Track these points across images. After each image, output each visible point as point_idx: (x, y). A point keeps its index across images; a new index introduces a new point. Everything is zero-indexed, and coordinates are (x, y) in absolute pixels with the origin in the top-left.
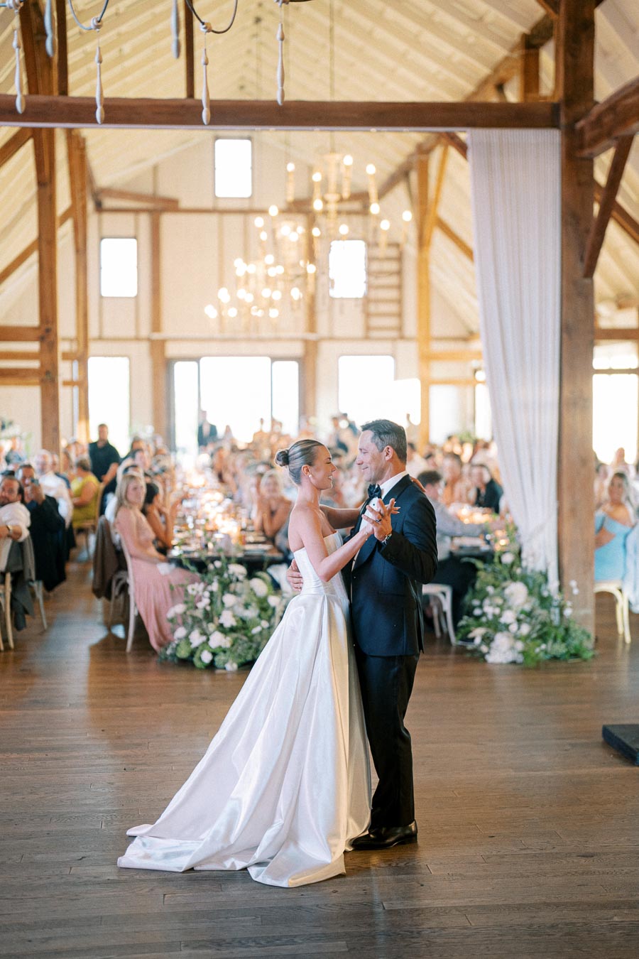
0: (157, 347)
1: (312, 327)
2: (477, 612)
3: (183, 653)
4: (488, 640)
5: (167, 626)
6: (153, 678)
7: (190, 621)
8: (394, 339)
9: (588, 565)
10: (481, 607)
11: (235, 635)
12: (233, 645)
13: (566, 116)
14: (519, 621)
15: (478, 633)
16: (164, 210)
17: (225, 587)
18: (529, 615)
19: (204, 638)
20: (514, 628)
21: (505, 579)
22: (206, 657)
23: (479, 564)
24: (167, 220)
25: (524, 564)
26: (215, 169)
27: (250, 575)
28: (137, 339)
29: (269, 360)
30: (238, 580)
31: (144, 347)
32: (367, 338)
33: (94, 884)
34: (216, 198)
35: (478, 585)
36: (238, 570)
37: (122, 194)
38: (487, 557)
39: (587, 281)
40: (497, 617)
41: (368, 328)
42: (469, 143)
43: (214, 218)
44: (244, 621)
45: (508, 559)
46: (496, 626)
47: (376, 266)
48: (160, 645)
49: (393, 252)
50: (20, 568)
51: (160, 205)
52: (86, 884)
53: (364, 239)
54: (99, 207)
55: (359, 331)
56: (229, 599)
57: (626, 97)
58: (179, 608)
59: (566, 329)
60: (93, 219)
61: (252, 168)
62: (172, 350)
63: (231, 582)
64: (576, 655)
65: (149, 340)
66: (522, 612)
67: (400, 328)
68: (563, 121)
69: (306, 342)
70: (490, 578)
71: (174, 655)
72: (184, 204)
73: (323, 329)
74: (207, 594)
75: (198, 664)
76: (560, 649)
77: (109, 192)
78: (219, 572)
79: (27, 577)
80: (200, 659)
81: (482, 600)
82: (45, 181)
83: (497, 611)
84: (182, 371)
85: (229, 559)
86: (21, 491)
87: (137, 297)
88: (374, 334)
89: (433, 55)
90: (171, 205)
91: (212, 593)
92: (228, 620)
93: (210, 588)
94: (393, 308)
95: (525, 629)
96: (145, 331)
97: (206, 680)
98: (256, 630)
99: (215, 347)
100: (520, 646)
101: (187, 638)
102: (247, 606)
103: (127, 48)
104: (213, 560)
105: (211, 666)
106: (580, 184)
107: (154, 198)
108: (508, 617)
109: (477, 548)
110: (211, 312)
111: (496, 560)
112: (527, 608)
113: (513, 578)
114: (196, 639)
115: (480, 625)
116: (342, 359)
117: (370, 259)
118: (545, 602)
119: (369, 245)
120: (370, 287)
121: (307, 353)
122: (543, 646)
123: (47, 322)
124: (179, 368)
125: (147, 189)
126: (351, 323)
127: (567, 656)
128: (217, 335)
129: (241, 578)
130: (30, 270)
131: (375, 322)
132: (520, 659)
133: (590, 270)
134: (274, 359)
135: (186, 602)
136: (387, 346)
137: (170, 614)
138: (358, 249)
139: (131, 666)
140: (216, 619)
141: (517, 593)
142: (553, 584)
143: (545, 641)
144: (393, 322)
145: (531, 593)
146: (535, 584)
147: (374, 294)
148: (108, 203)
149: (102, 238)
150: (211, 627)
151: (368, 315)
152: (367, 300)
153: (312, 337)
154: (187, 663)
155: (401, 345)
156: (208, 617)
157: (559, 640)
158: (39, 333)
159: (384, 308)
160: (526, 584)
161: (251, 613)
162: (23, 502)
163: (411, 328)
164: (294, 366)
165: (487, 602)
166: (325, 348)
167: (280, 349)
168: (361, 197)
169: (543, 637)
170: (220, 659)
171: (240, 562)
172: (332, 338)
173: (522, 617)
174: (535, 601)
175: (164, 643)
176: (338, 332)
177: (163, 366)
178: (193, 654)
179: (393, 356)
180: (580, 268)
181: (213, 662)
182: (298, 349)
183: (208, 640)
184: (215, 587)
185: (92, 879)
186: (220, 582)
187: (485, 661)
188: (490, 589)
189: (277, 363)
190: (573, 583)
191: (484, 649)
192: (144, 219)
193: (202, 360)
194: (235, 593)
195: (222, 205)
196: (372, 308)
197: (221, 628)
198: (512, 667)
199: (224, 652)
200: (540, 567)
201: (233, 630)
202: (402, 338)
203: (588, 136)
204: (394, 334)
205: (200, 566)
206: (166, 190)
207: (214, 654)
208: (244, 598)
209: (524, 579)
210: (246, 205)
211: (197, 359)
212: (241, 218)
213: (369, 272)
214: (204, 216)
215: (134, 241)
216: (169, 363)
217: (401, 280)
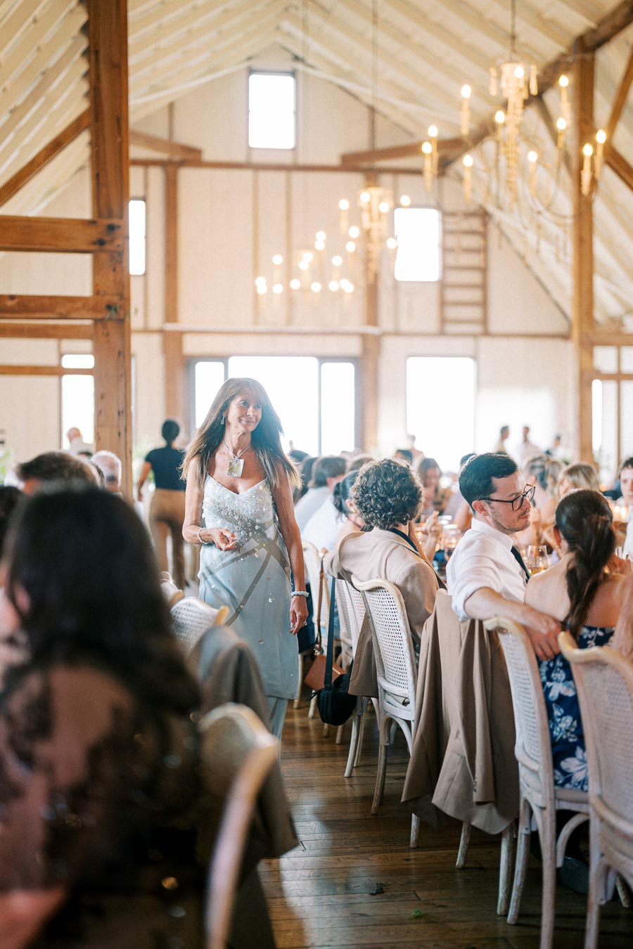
0: (172, 341)
1: (373, 319)
8: (475, 336)
16: (183, 163)
24: (187, 176)
26: (248, 111)
28: (146, 331)
29: (315, 361)
31: (156, 342)
32: (442, 333)
34: (250, 149)
41: (443, 321)
43: (247, 175)
47: (453, 241)
49: (475, 224)
51: (177, 158)
53: (439, 207)
55: (433, 325)
61: (296, 113)
62: (191, 345)
65: (161, 331)
67: (484, 321)
69: (364, 336)
72: (208, 156)
73: (386, 323)
84: (205, 374)
87: (145, 275)
88: (450, 328)
90: (191, 157)
94: (476, 295)
96: (156, 320)
99: (246, 343)
107: (170, 145)
116: (411, 361)
117: (446, 232)
119: (446, 214)
120: (446, 268)
121: (365, 349)
124: (201, 368)
125: (162, 133)
128: (251, 327)
131: (452, 313)
134: (323, 359)
136: (468, 343)
138: (430, 220)
144: (475, 313)
147: (454, 277)
151: (443, 304)
152: (443, 285)
153: (372, 330)
155: (485, 342)
158: (94, 234)
159: (465, 295)
163: (498, 320)
164: (349, 368)
166: (389, 344)
167: (333, 346)
172: (397, 333)
176: (404, 326)
177: (181, 367)
179: (475, 357)
182: (354, 347)
189: (327, 366)
192: (156, 175)
193: (232, 361)
195: (257, 159)
196: (451, 295)
202: (486, 333)
204: (477, 329)
206: (186, 135)
210: (287, 160)
211: (223, 358)
212: (280, 176)
213: (445, 250)
214: (236, 174)
215: (142, 203)
216: (188, 363)
217: (486, 261)
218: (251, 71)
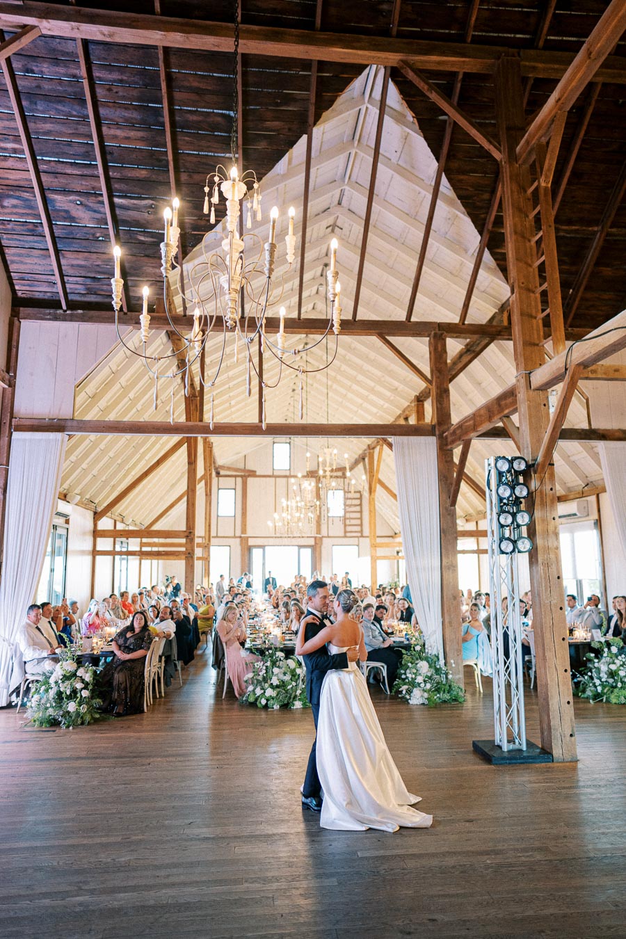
0: (244, 540)
1: (319, 531)
2: (403, 676)
3: (251, 699)
4: (409, 692)
5: (244, 684)
6: (236, 714)
7: (255, 682)
8: (358, 537)
9: (459, 651)
10: (405, 674)
11: (279, 690)
12: (277, 695)
13: (439, 431)
14: (425, 681)
15: (404, 688)
16: (249, 476)
17: (274, 664)
18: (430, 678)
19: (263, 691)
20: (422, 685)
21: (417, 659)
22: (264, 702)
23: (404, 651)
24: (250, 480)
25: (427, 651)
26: (274, 456)
27: (287, 658)
28: (235, 537)
29: (297, 547)
30: (280, 660)
31: (238, 540)
32: (345, 537)
33: (196, 840)
34: (274, 470)
35: (403, 663)
36: (280, 655)
37: (229, 469)
38: (408, 647)
39: (452, 508)
40: (414, 679)
41: (345, 532)
42: (393, 443)
43: (273, 479)
44: (283, 682)
45: (418, 648)
46: (413, 684)
47: (349, 502)
48: (240, 695)
49: (358, 495)
50: (169, 653)
51: (247, 474)
52: (191, 840)
53: (343, 489)
54: (218, 474)
55: (343, 535)
56: (276, 670)
57: (466, 422)
58: (250, 675)
59: (443, 532)
60: (215, 480)
61: (290, 456)
62: (251, 542)
63: (277, 661)
64: (455, 700)
65: (241, 537)
66: (427, 676)
67: (361, 531)
68: (437, 433)
69: (315, 538)
70: (409, 658)
71: (247, 701)
72: (259, 473)
73: (324, 532)
74: (264, 668)
75: (259, 705)
76: (447, 696)
77: (222, 467)
78: (271, 656)
79: (173, 658)
80: (260, 702)
81: (405, 671)
82: (192, 462)
83: (414, 676)
84: (257, 553)
85: (276, 648)
86: (171, 613)
87: (234, 516)
88: (348, 534)
89: (374, 405)
90: (252, 474)
91: (267, 667)
92: (275, 681)
93: (266, 664)
94: (358, 522)
95: (428, 686)
96: (238, 533)
97: (263, 715)
98: (289, 687)
99: (271, 541)
100: (426, 695)
101: (254, 691)
102: (285, 674)
103: (233, 403)
104: (268, 649)
105: (266, 707)
106: (446, 462)
107: (244, 470)
108: (420, 679)
109: (403, 642)
110: (270, 524)
111: (412, 649)
112: (429, 674)
113: (421, 659)
114: (259, 692)
115: (405, 684)
116: (334, 547)
117: (346, 499)
118: (438, 671)
119: (345, 492)
120: (346, 511)
121: (316, 543)
122: (438, 695)
123: (190, 529)
124: (255, 551)
125: (242, 466)
126: (338, 529)
127: (451, 701)
128: (273, 535)
129: (282, 659)
130: (182, 506)
131: (349, 529)
132: (426, 702)
133: (454, 503)
134: (300, 547)
135: (254, 672)
136: (356, 540)
137: (245, 679)
138: (340, 494)
139: (225, 707)
140: (269, 681)
141: (423, 666)
142: (442, 662)
143: (439, 693)
144: (358, 529)
145: (430, 667)
146: (432, 662)
147: (348, 515)
148: (222, 473)
149: (219, 489)
150: (267, 685)
151: (345, 526)
152: (345, 519)
153: (319, 536)
154: (253, 705)
155: (361, 539)
156: (265, 679)
157: (446, 692)
158: (186, 534)
159: (353, 522)
160: (428, 662)
161: (287, 678)
162: (172, 619)
163: (366, 532)
164: (309, 551)
165: (408, 671)
166: (324, 539)
167: (303, 542)
168: (343, 469)
169: (438, 690)
170: (271, 703)
171: (282, 650)
172: (328, 537)
173: (426, 679)
174: (433, 671)
175: (242, 693)
176: (330, 535)
177: (247, 550)
178: (256, 699)
179: (358, 546)
180: (449, 501)
181: (267, 704)
182: (312, 542)
183: (265, 692)
184: (268, 664)
185: (195, 837)
186: (271, 661)
187: (409, 703)
188: (410, 664)
189: (302, 550)
190: (452, 661)
191: (408, 697)
192: (239, 480)
193: (266, 548)
194: (279, 667)
195: (277, 473)
196: (348, 522)
197: (272, 686)
198: (422, 707)
199: (273, 699)
200: (435, 652)
201: (277, 686)
202: (362, 536)
203: (450, 439)
204: (359, 534)
205: (262, 652)
206: (250, 467)
207: (268, 700)
208: (282, 670)
209: (426, 659)
210: (288, 474)
211: (263, 547)
212: (285, 479)
213: (345, 505)
214: (268, 479)
215: (234, 491)
216: (249, 549)
217: (361, 508)
218: (274, 443)
